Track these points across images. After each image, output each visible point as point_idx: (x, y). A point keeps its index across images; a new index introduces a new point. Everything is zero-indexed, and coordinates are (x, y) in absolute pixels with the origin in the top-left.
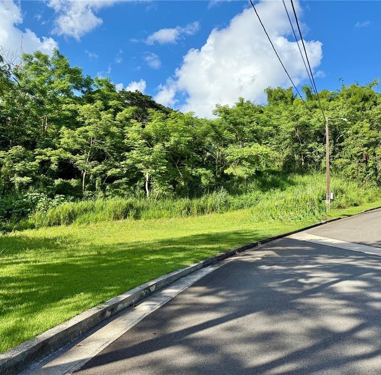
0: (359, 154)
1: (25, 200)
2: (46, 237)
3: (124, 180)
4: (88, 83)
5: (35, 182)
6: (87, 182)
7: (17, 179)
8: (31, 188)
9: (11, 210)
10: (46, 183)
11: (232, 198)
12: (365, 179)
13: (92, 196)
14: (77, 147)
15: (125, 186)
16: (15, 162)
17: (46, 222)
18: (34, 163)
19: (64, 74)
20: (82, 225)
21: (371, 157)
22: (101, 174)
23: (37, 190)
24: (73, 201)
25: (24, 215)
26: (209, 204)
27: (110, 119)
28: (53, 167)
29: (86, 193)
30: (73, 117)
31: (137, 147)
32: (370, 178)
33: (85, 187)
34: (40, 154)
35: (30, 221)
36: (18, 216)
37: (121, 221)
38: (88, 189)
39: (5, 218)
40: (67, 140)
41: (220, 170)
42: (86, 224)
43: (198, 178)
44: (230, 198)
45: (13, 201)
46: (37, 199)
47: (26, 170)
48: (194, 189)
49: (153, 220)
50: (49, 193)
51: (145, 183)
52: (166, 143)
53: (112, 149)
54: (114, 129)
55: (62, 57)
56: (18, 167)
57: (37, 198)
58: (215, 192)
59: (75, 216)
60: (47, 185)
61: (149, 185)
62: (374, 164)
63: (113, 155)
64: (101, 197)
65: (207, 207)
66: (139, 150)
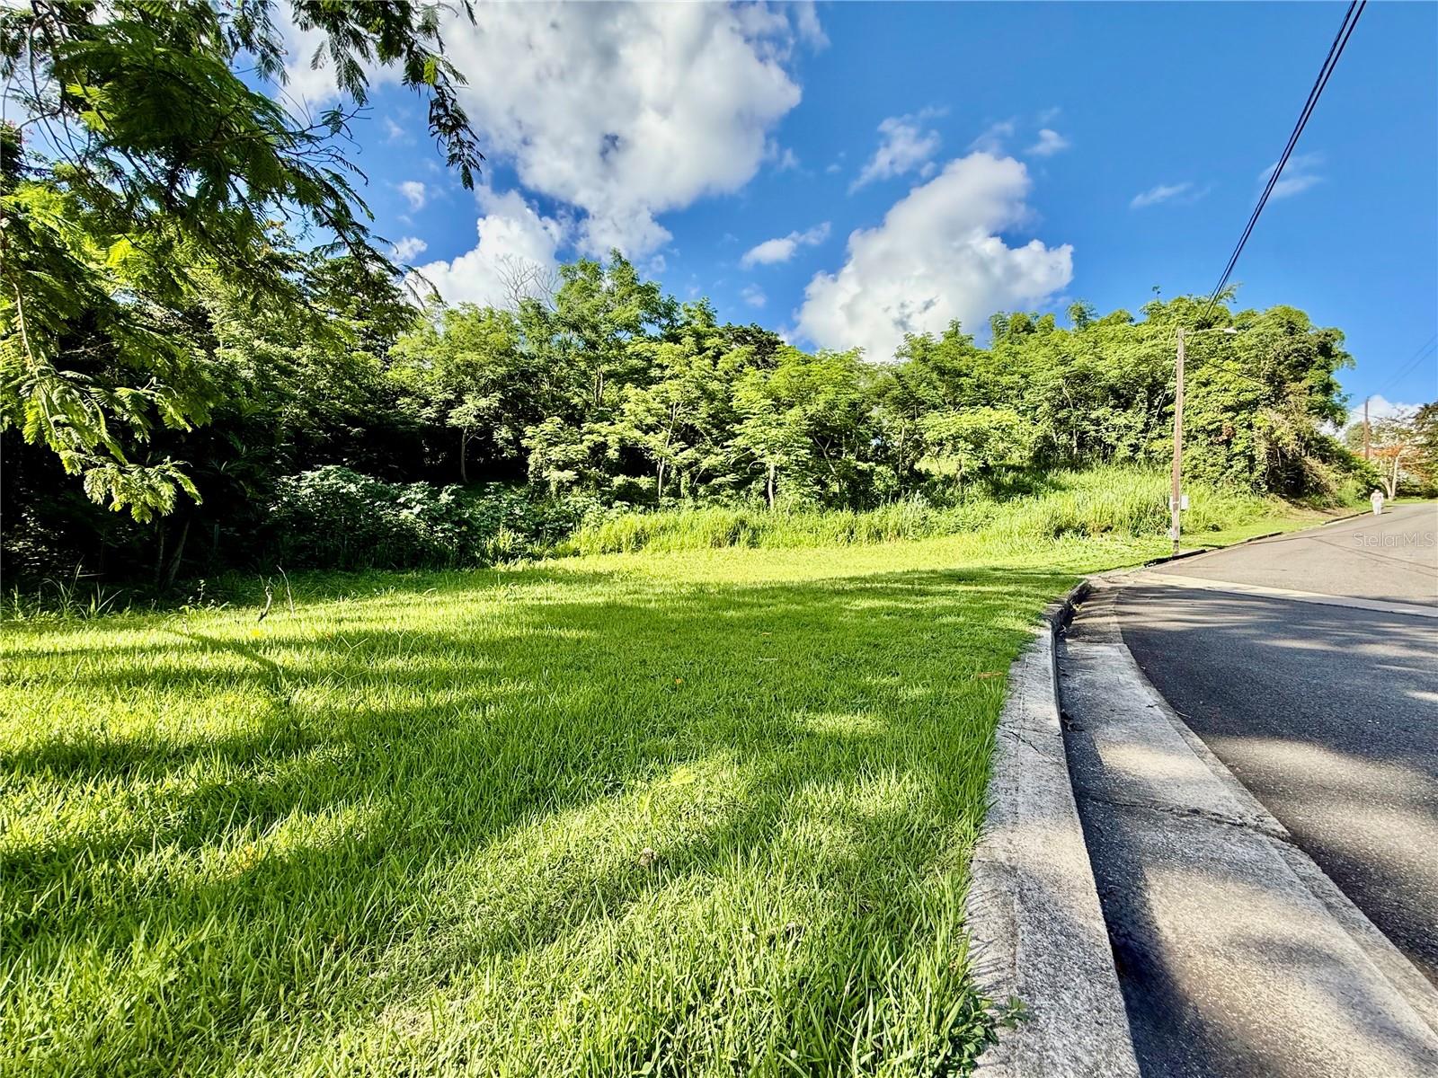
0: (1211, 427)
1: (564, 508)
2: (598, 570)
3: (730, 477)
4: (669, 311)
5: (581, 480)
6: (666, 482)
7: (554, 475)
8: (575, 489)
9: (542, 524)
10: (599, 484)
11: (935, 513)
12: (1224, 477)
13: (674, 506)
14: (650, 420)
15: (730, 492)
16: (550, 445)
17: (598, 547)
18: (580, 447)
19: (630, 295)
20: (658, 554)
21: (1241, 432)
22: (691, 465)
23: (584, 494)
24: (644, 512)
25: (562, 533)
26: (891, 523)
27: (706, 368)
28: (612, 454)
29: (664, 501)
30: (645, 371)
31: (754, 414)
32: (1236, 477)
33: (662, 491)
34: (591, 432)
35: (572, 544)
36: (552, 535)
37: (726, 549)
38: (668, 495)
39: (532, 537)
40: (633, 407)
41: (907, 463)
42: (664, 552)
43: (867, 475)
44: (932, 513)
45: (546, 510)
46: (586, 507)
47: (567, 460)
48: (860, 495)
49: (783, 550)
50: (604, 498)
51: (767, 484)
52: (808, 407)
53: (708, 423)
54: (714, 386)
55: (627, 264)
56: (556, 453)
57: (584, 506)
58: (902, 500)
59: (645, 538)
60: (602, 486)
61: (775, 488)
62: (1247, 447)
63: (710, 434)
64: (690, 507)
65: (886, 529)
66: (759, 419)
